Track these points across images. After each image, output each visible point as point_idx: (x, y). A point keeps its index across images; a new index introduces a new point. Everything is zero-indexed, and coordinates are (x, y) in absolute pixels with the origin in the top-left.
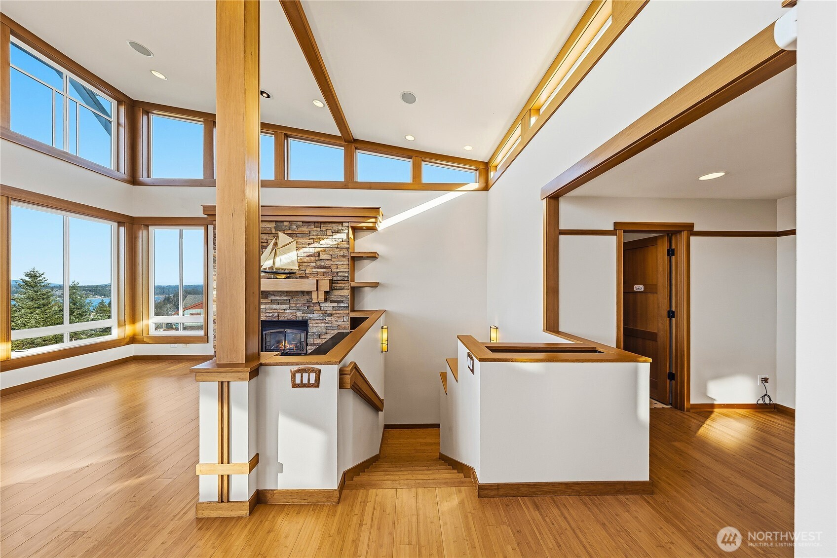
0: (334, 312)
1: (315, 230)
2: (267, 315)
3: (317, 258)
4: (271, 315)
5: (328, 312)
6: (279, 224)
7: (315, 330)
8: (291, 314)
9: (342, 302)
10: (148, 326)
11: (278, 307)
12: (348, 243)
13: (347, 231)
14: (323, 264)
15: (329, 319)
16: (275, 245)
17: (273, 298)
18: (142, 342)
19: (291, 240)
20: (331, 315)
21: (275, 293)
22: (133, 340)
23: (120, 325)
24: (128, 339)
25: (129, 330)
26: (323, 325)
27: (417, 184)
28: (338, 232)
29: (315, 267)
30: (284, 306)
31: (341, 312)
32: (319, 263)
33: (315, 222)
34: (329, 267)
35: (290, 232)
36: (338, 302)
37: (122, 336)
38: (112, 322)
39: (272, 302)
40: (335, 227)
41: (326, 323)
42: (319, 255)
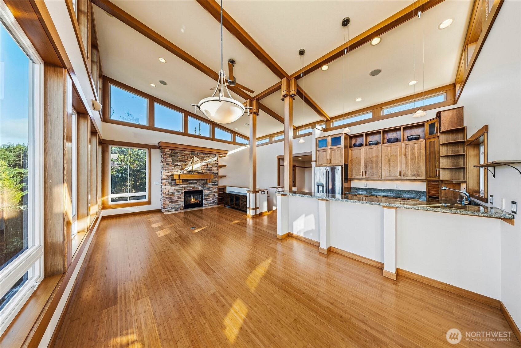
0: (213, 187)
1: (206, 156)
2: (187, 189)
3: (207, 167)
4: (189, 189)
5: (211, 187)
6: (192, 153)
7: (206, 193)
8: (197, 188)
9: (216, 183)
10: (108, 199)
11: (192, 185)
12: (218, 162)
13: (217, 157)
14: (209, 169)
15: (211, 189)
16: (193, 161)
17: (190, 182)
19: (198, 159)
20: (212, 188)
21: (190, 180)
26: (209, 191)
27: (234, 142)
28: (214, 157)
29: (206, 170)
30: (195, 185)
31: (215, 186)
32: (207, 168)
33: (206, 153)
34: (211, 170)
35: (197, 156)
36: (214, 183)
39: (190, 183)
40: (213, 156)
41: (210, 191)
42: (207, 165)
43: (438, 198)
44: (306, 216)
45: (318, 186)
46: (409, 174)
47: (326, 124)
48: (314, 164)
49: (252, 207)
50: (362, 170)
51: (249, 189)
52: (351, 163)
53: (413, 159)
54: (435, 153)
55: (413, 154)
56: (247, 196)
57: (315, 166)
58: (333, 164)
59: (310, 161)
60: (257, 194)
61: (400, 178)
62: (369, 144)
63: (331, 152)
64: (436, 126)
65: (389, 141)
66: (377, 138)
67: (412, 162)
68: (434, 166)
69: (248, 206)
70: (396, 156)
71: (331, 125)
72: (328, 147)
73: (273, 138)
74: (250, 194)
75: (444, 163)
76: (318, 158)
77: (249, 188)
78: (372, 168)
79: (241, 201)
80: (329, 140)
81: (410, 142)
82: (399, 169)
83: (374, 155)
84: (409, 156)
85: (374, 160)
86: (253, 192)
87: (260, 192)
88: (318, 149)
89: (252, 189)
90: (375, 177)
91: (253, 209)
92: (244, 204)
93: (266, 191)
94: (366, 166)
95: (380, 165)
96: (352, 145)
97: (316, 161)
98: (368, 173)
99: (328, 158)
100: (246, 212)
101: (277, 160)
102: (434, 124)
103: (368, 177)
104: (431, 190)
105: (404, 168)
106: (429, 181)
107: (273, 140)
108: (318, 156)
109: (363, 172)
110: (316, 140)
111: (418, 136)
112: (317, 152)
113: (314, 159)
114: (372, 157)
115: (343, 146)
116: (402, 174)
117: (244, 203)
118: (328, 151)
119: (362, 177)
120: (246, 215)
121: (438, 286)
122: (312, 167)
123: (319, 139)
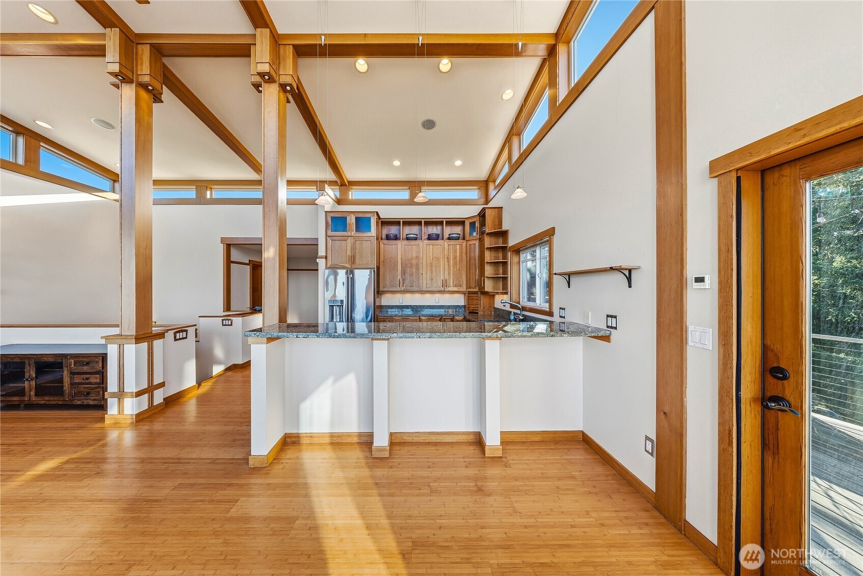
27: (26, 169)
43: (477, 313)
44: (335, 381)
45: (332, 307)
46: (452, 284)
47: (340, 191)
48: (321, 263)
49: (131, 386)
50: (399, 277)
51: (115, 331)
52: (384, 265)
53: (455, 264)
54: (475, 258)
55: (455, 258)
56: (104, 357)
57: (324, 267)
58: (358, 265)
59: (315, 256)
60: (158, 344)
61: (442, 289)
62: (407, 238)
63: (354, 243)
64: (477, 225)
65: (430, 238)
66: (415, 230)
67: (454, 268)
68: (474, 275)
69: (112, 385)
70: (438, 259)
71: (349, 194)
72: (349, 234)
73: (208, 193)
74: (121, 347)
75: (489, 271)
76: (329, 252)
77: (117, 326)
78: (411, 275)
79: (72, 373)
80: (351, 220)
81: (452, 242)
82: (442, 278)
83: (414, 255)
84: (452, 260)
85: (414, 262)
86: (138, 339)
87: (169, 336)
88: (330, 233)
89: (130, 327)
90: (415, 289)
91: (139, 394)
92: (90, 383)
93: (191, 331)
94: (404, 273)
95: (421, 271)
96: (384, 236)
97: (326, 258)
98: (407, 282)
99: (349, 253)
100: (102, 407)
101: (221, 248)
102: (474, 222)
103: (406, 288)
104: (472, 303)
105: (447, 277)
106: (469, 293)
107: (208, 196)
108: (329, 247)
109: (399, 280)
110: (326, 216)
111: (459, 236)
112: (328, 239)
113: (322, 252)
114: (412, 258)
115: (375, 235)
116: (445, 283)
117: (87, 379)
118: (350, 241)
119: (399, 289)
120: (102, 419)
121: (536, 439)
122: (317, 270)
123: (332, 215)
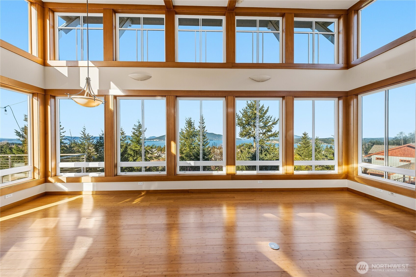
10: (357, 168)
18: (352, 179)
22: (347, 176)
23: (339, 165)
24: (344, 176)
25: (344, 168)
37: (340, 172)
38: (334, 163)
